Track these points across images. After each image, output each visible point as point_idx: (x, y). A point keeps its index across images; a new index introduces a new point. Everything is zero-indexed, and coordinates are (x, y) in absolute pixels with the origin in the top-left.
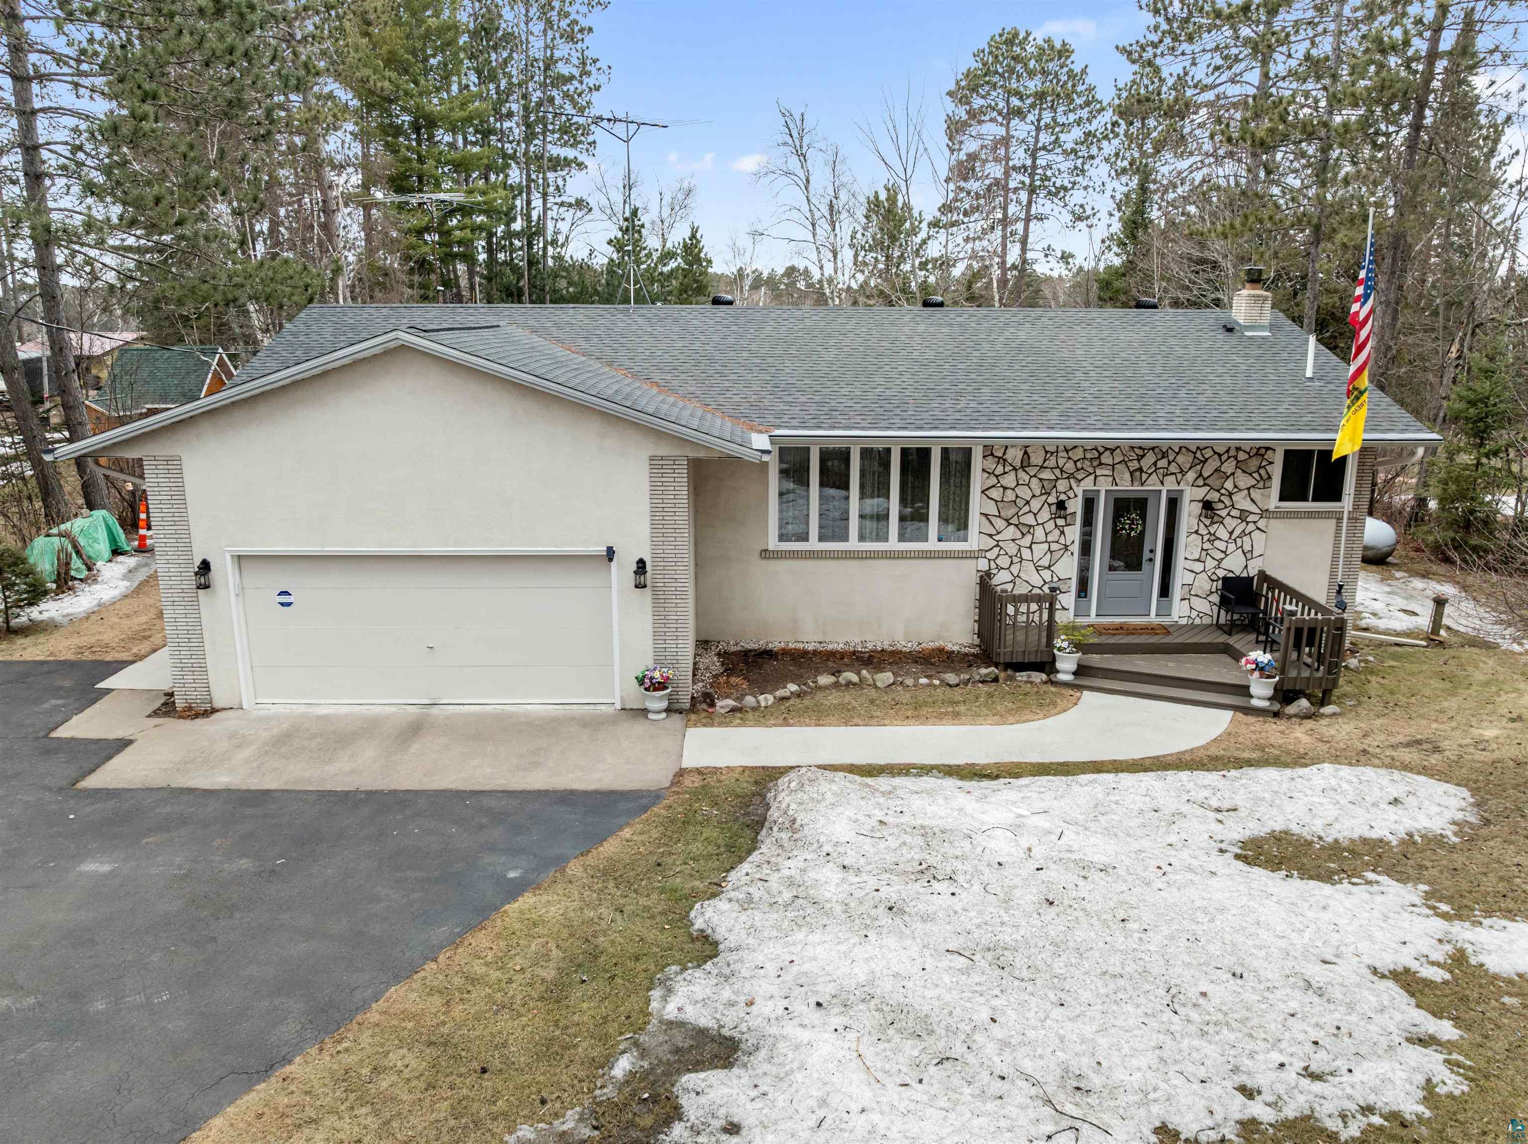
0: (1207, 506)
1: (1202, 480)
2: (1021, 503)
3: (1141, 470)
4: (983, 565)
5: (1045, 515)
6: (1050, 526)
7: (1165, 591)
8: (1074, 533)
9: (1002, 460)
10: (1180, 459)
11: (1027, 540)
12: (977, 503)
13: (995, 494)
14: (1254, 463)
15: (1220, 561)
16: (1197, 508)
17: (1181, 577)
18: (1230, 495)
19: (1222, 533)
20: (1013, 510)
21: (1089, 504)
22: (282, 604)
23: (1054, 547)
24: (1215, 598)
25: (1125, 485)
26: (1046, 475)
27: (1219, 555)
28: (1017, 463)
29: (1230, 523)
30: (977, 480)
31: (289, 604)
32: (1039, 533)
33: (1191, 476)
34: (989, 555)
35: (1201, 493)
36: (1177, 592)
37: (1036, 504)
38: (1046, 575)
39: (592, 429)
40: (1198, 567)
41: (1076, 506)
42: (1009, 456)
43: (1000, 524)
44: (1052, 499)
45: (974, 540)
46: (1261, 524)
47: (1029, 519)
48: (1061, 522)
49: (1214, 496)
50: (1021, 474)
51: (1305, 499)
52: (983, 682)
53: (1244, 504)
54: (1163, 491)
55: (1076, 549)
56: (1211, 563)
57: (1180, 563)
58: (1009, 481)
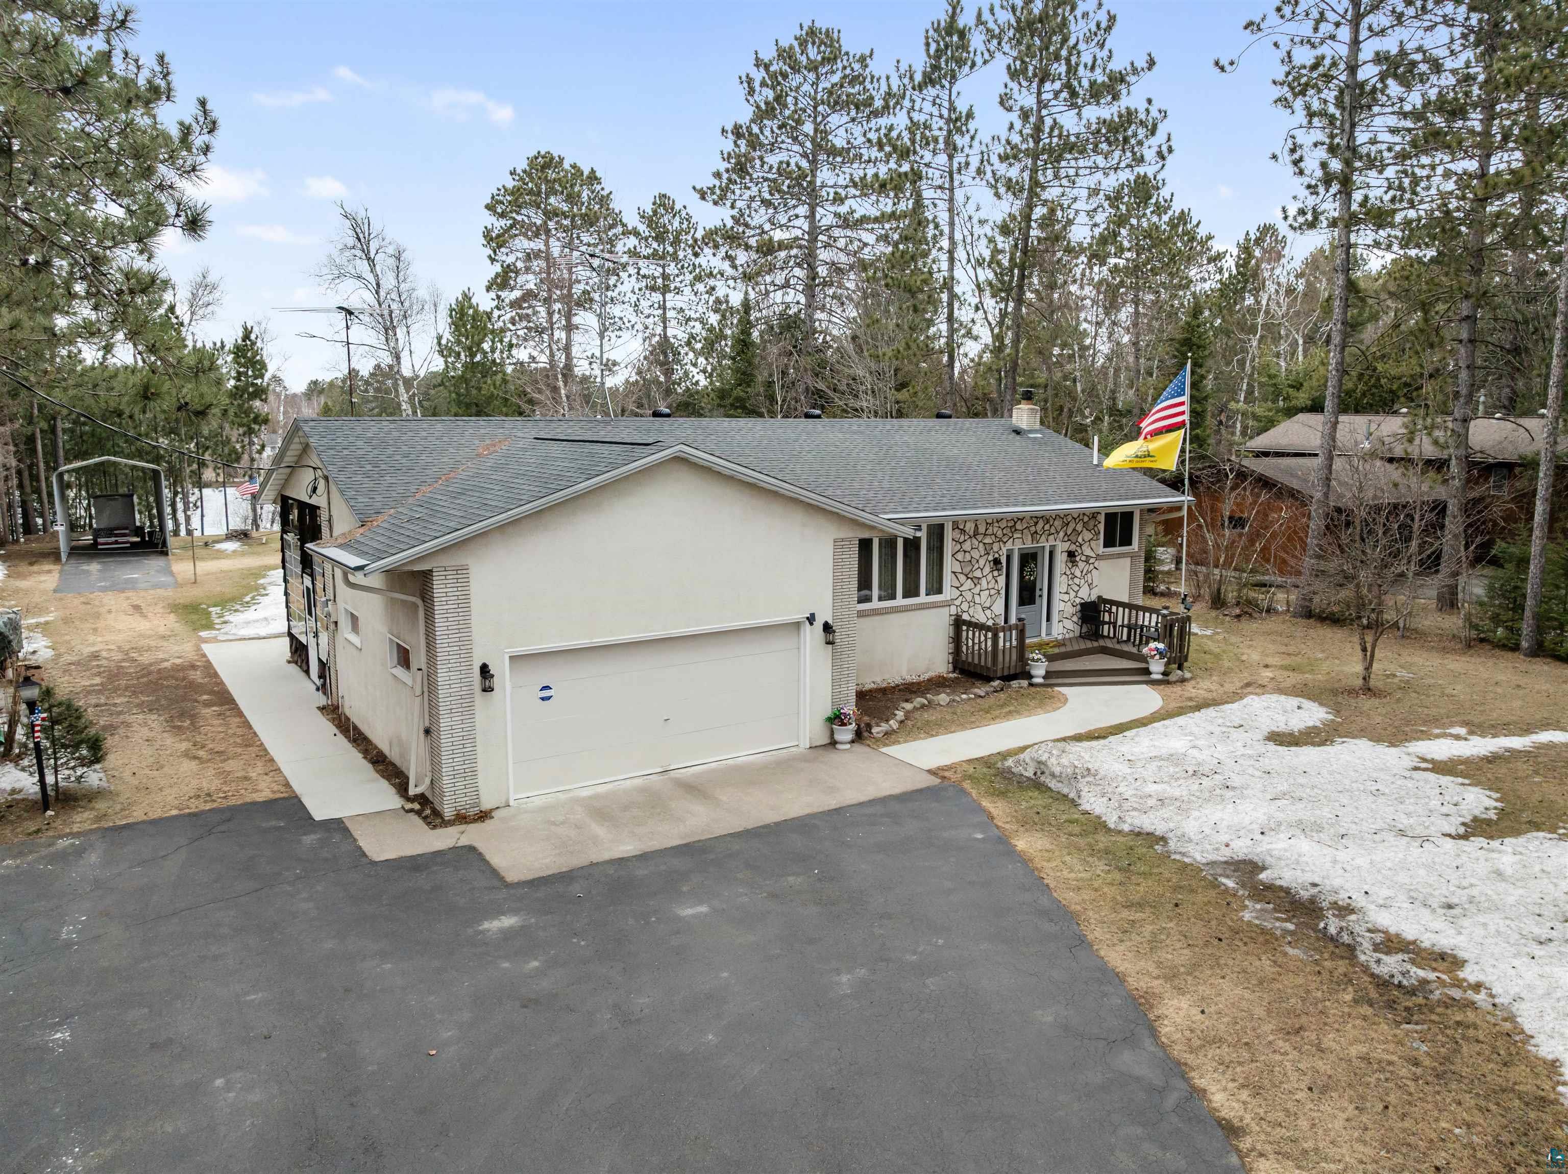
0: (1071, 555)
1: (1068, 537)
2: (974, 562)
3: (1036, 532)
4: (953, 610)
5: (987, 570)
6: (990, 577)
7: (1048, 619)
8: (1002, 580)
9: (963, 531)
10: (1056, 523)
11: (976, 590)
12: (949, 565)
13: (960, 556)
14: (1092, 523)
15: (1077, 592)
16: (1065, 555)
17: (1057, 606)
18: (1081, 545)
19: (1078, 573)
20: (969, 568)
21: (1009, 558)
22: (543, 699)
23: (993, 592)
24: (1075, 619)
25: (1029, 544)
26: (988, 540)
27: (1076, 588)
28: (972, 533)
29: (1081, 565)
30: (949, 547)
31: (549, 698)
32: (984, 581)
33: (1062, 534)
34: (957, 602)
35: (1066, 546)
36: (1055, 617)
37: (982, 562)
38: (988, 612)
39: (798, 517)
40: (1066, 597)
41: (1004, 560)
42: (967, 529)
43: (962, 578)
44: (991, 558)
45: (948, 593)
46: (1096, 565)
47: (978, 574)
48: (996, 573)
49: (1073, 548)
50: (974, 541)
51: (1114, 546)
52: (996, 691)
53: (1088, 552)
54: (1047, 546)
55: (1003, 592)
56: (1073, 594)
57: (1057, 596)
58: (967, 546)
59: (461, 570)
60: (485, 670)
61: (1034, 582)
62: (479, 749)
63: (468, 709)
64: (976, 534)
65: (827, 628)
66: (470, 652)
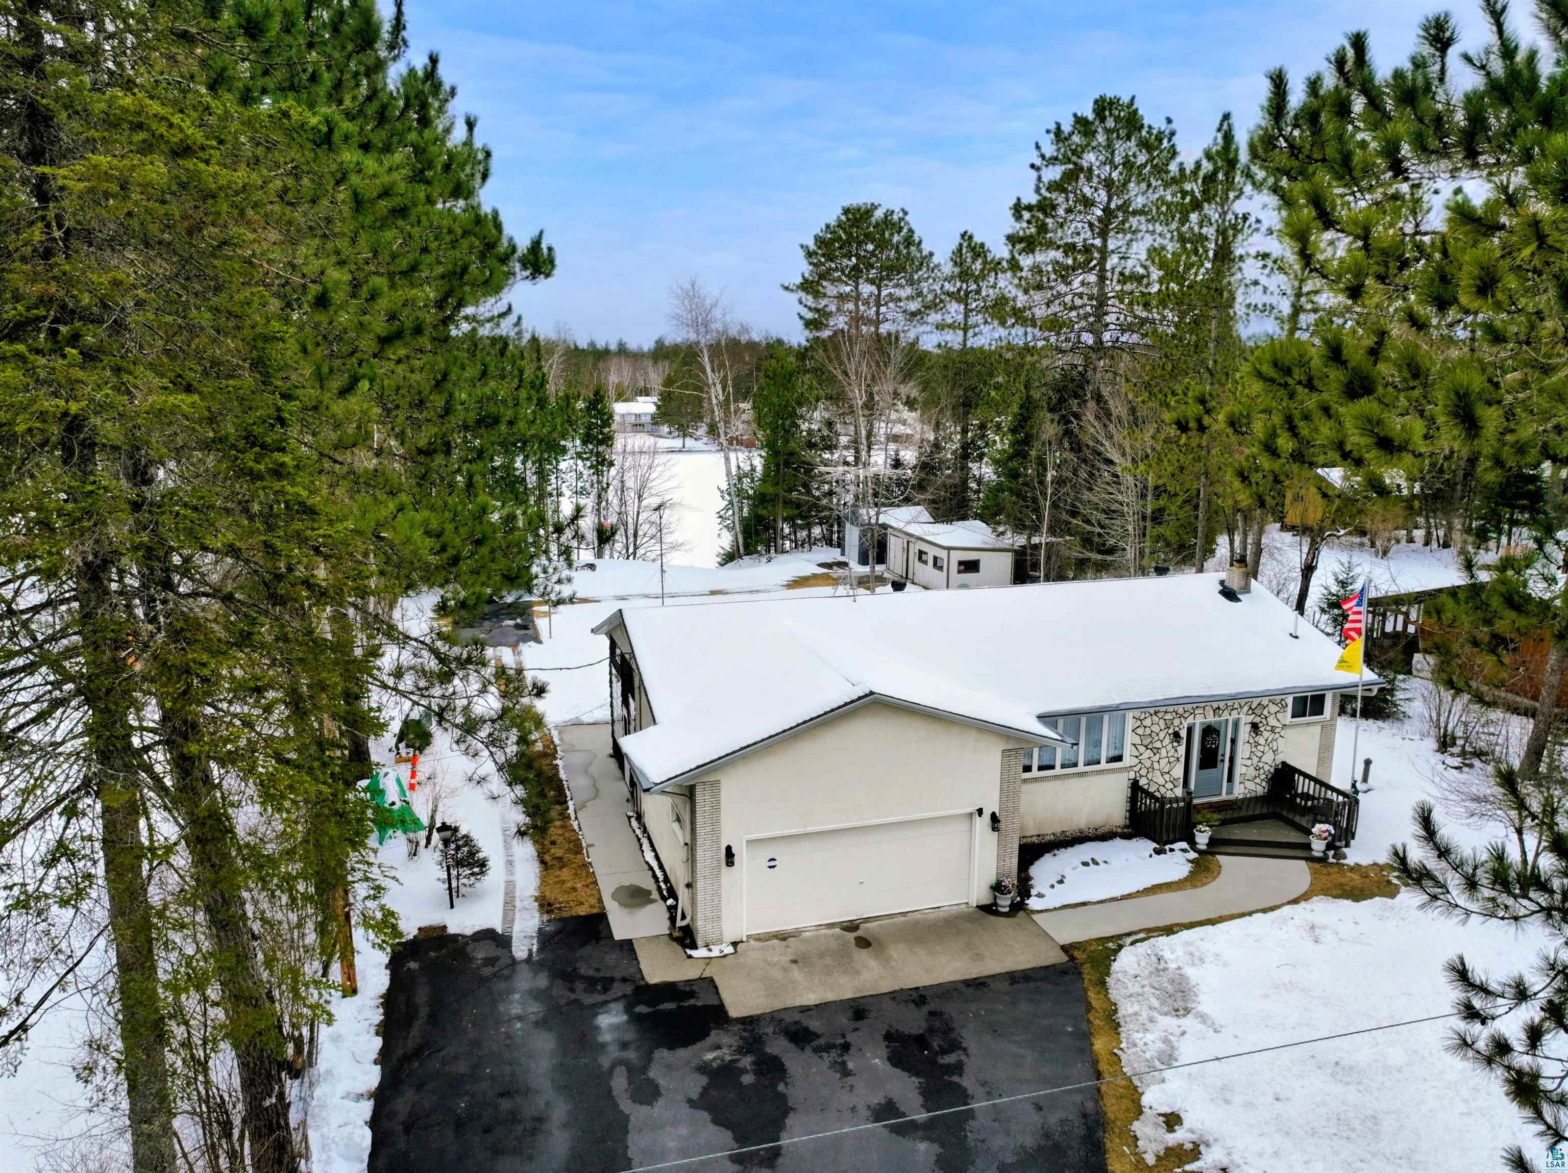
0: (1255, 727)
1: (1251, 711)
2: (1154, 735)
3: (1219, 709)
4: (1133, 775)
5: (1167, 741)
6: (1170, 747)
7: (1230, 779)
8: (1182, 750)
11: (1156, 758)
12: (1130, 738)
13: (1140, 731)
15: (1260, 758)
16: (1249, 727)
17: (1239, 769)
18: (1266, 718)
19: (1262, 741)
20: (1149, 741)
21: (1190, 730)
22: (770, 867)
23: (1172, 760)
24: (1257, 780)
25: (1211, 719)
26: (1168, 716)
27: (1260, 755)
29: (1266, 734)
31: (774, 867)
32: (1163, 752)
33: (1246, 708)
34: (1136, 769)
35: (1250, 718)
36: (1237, 778)
37: (1162, 735)
38: (1167, 777)
39: (973, 735)
40: (1249, 763)
41: (1183, 734)
43: (1142, 749)
44: (1171, 731)
45: (1128, 761)
46: (1282, 733)
47: (1158, 744)
48: (1176, 744)
49: (1257, 720)
50: (1155, 718)
51: (1304, 715)
53: (1272, 721)
54: (1231, 719)
55: (1183, 759)
56: (1255, 759)
57: (1239, 762)
58: (1147, 722)
59: (716, 784)
60: (729, 849)
61: (1217, 748)
62: (723, 903)
63: (717, 875)
65: (994, 818)
66: (719, 838)
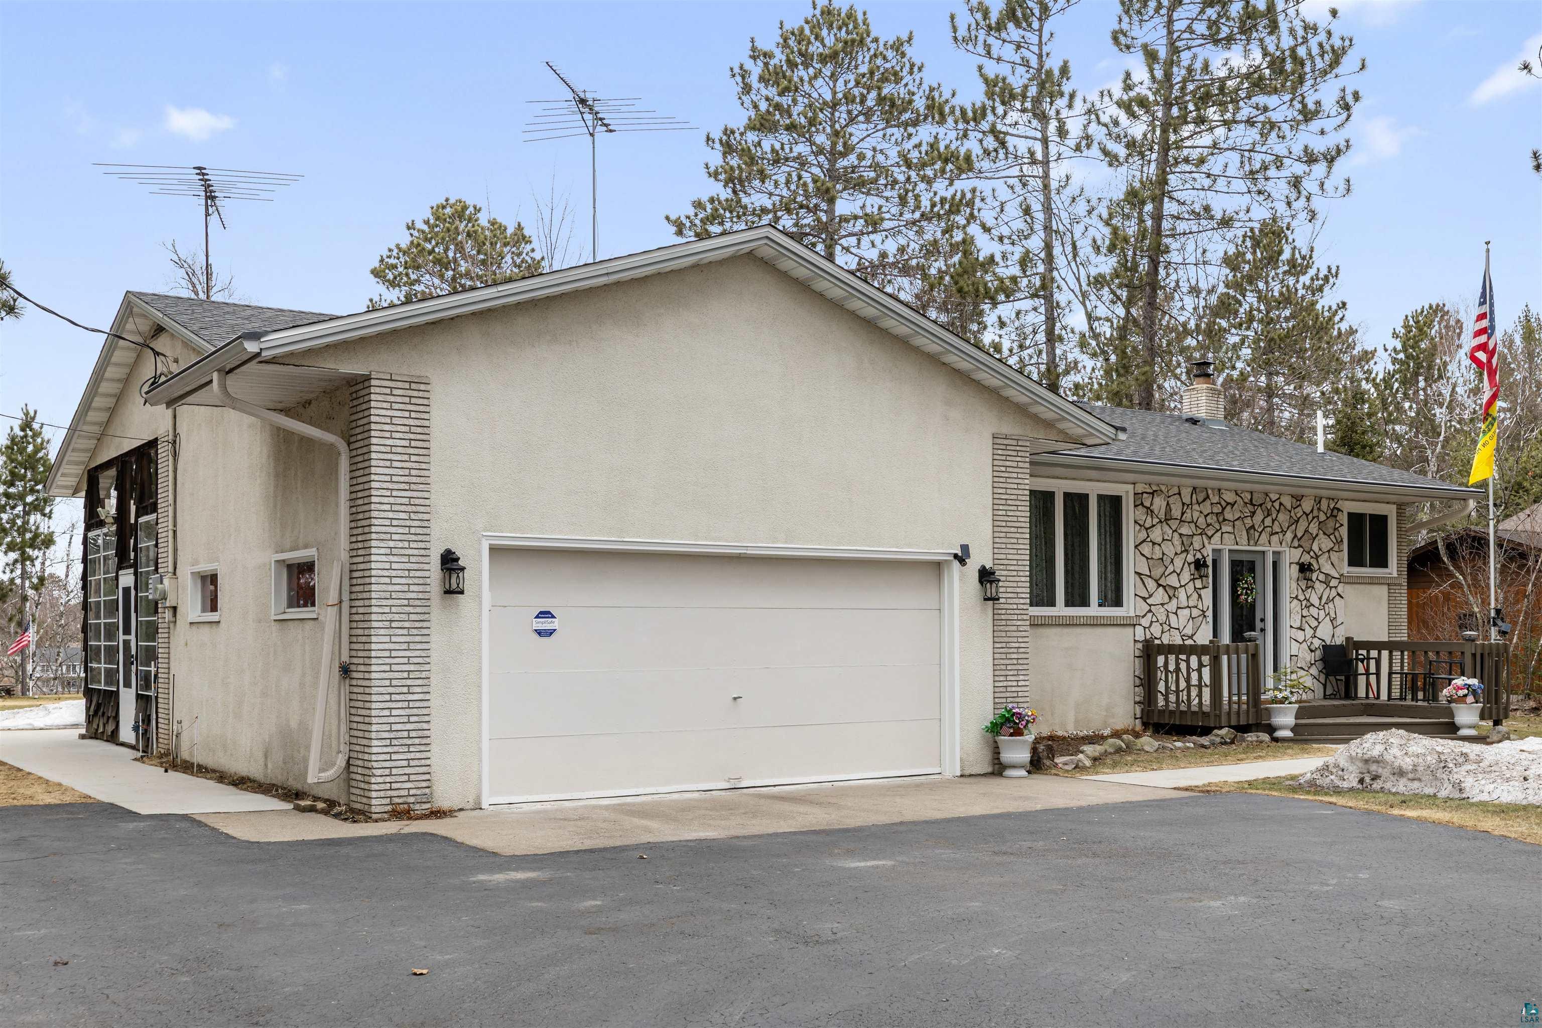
0: (1305, 569)
1: (1298, 541)
2: (1167, 561)
3: (1253, 527)
4: (1140, 634)
5: (1186, 576)
6: (1190, 588)
8: (1208, 594)
9: (1149, 511)
10: (1281, 517)
11: (1172, 606)
12: (1131, 562)
13: (1146, 549)
14: (1331, 523)
15: (1315, 629)
16: (1296, 568)
17: (1288, 647)
18: (1317, 557)
19: (1315, 600)
20: (1162, 569)
21: (1216, 562)
22: (539, 633)
23: (1195, 612)
24: (1314, 671)
25: (1244, 545)
26: (1185, 530)
27: (1314, 623)
28: (1162, 516)
29: (1319, 587)
30: (1130, 535)
31: (550, 633)
32: (1182, 594)
33: (1289, 535)
34: (1145, 622)
35: (1296, 554)
36: (1286, 664)
37: (1178, 563)
40: (1300, 636)
41: (1209, 565)
42: (1155, 508)
43: (1151, 585)
44: (1190, 558)
45: (1131, 607)
46: (1340, 589)
47: (1173, 581)
48: (1198, 584)
49: (1306, 559)
50: (1166, 528)
51: (1363, 565)
53: (1327, 568)
54: (1270, 550)
55: (1210, 613)
56: (1309, 632)
57: (1286, 633)
58: (1156, 535)
60: (449, 561)
61: (1253, 606)
62: (435, 700)
63: (422, 625)
64: (1168, 519)
65: (986, 576)
66: (425, 525)
